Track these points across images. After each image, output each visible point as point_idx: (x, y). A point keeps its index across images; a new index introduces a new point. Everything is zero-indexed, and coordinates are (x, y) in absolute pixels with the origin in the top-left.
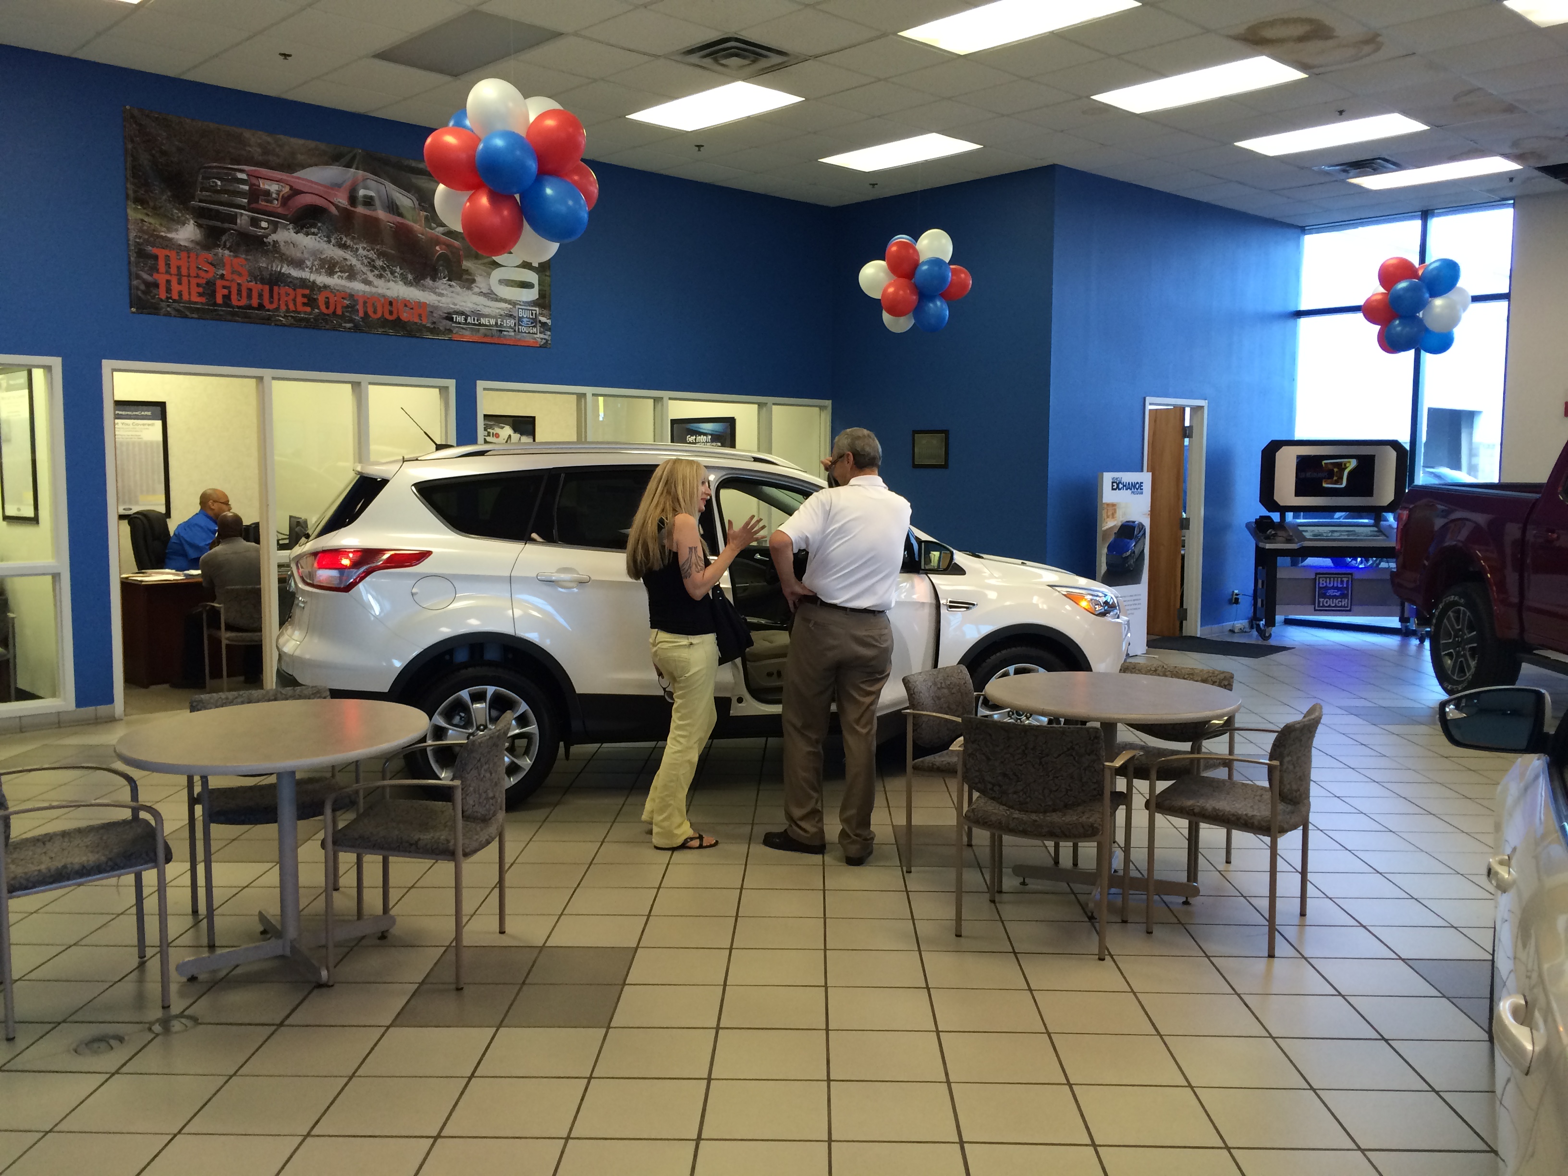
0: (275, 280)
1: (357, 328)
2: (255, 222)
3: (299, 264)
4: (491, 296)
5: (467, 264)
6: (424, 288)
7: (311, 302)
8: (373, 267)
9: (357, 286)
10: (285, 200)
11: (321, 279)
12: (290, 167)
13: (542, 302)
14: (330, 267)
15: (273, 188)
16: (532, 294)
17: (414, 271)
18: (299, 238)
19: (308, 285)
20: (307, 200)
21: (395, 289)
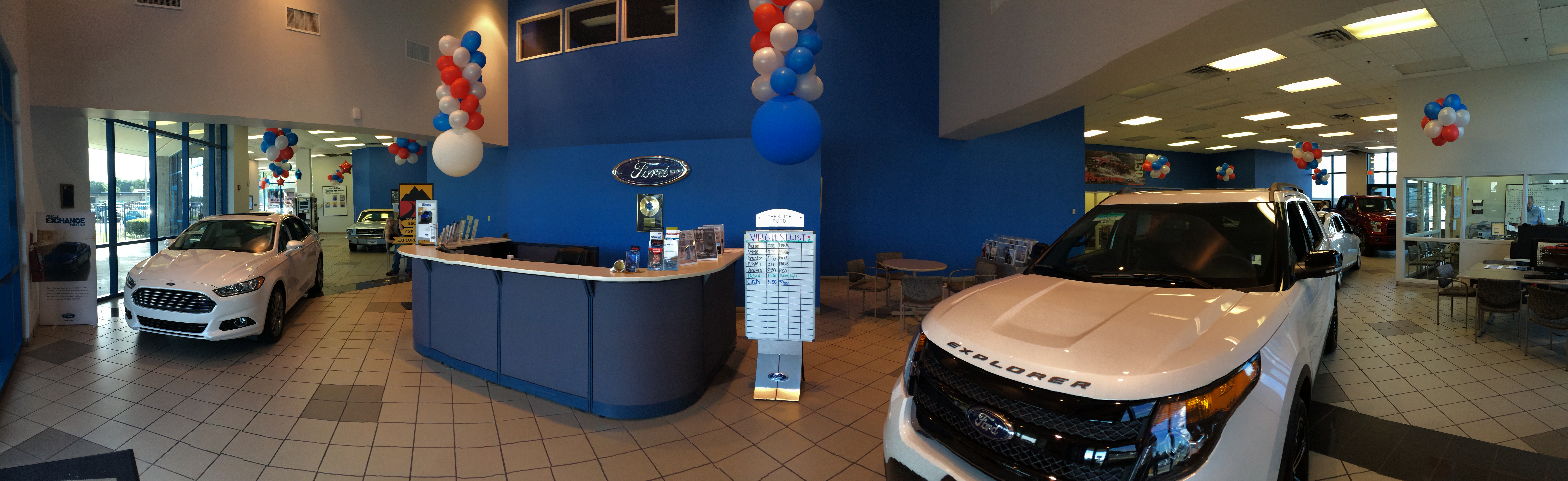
0: (1098, 176)
1: (1111, 183)
2: (1095, 166)
3: (1102, 173)
4: (1135, 176)
5: (1130, 171)
6: (1123, 176)
7: (1104, 179)
8: (1113, 172)
9: (1111, 176)
10: (1100, 162)
11: (1106, 175)
12: (1101, 156)
13: (1144, 177)
14: (1107, 173)
16: (1142, 175)
17: (1120, 173)
18: (1103, 168)
19: (1104, 176)
20: (1104, 161)
21: (1117, 176)
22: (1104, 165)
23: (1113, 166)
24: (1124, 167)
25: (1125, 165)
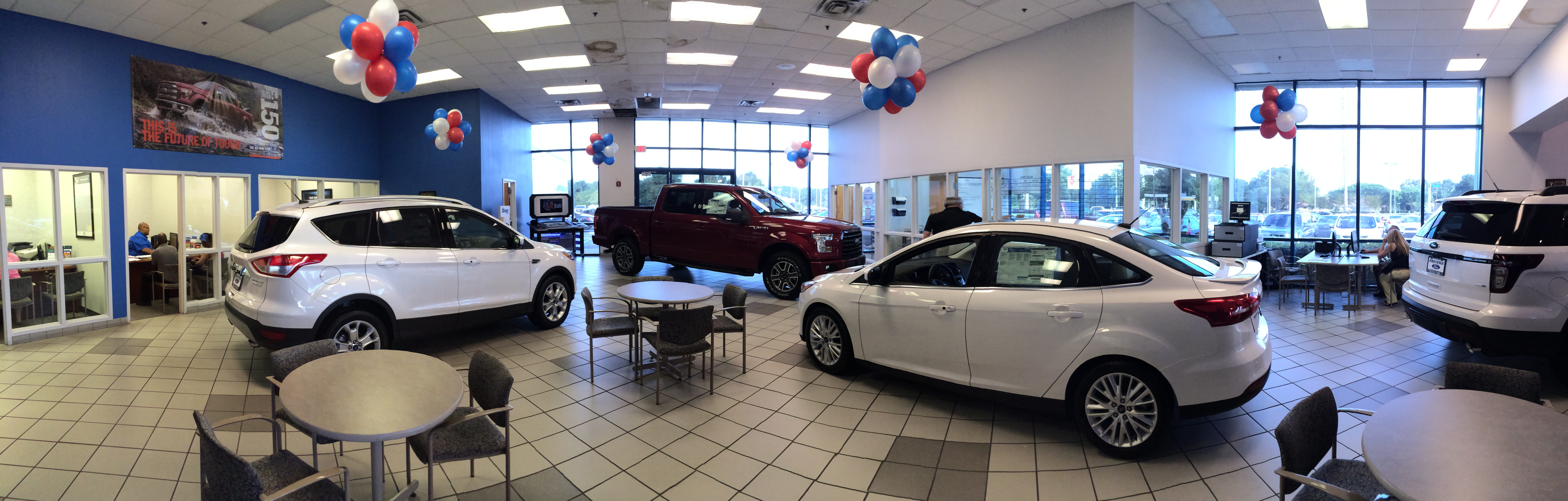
0: (186, 132)
1: (216, 153)
2: (179, 107)
3: (194, 124)
4: (262, 137)
5: (255, 124)
6: (239, 135)
7: (199, 142)
8: (221, 126)
9: (215, 134)
10: (191, 96)
11: (203, 132)
12: (192, 82)
13: (281, 140)
14: (206, 126)
15: (186, 91)
16: (277, 137)
17: (236, 127)
18: (195, 113)
19: (198, 134)
20: (198, 96)
21: (229, 135)
22: (198, 105)
23: (221, 110)
24: (244, 114)
25: (245, 109)
